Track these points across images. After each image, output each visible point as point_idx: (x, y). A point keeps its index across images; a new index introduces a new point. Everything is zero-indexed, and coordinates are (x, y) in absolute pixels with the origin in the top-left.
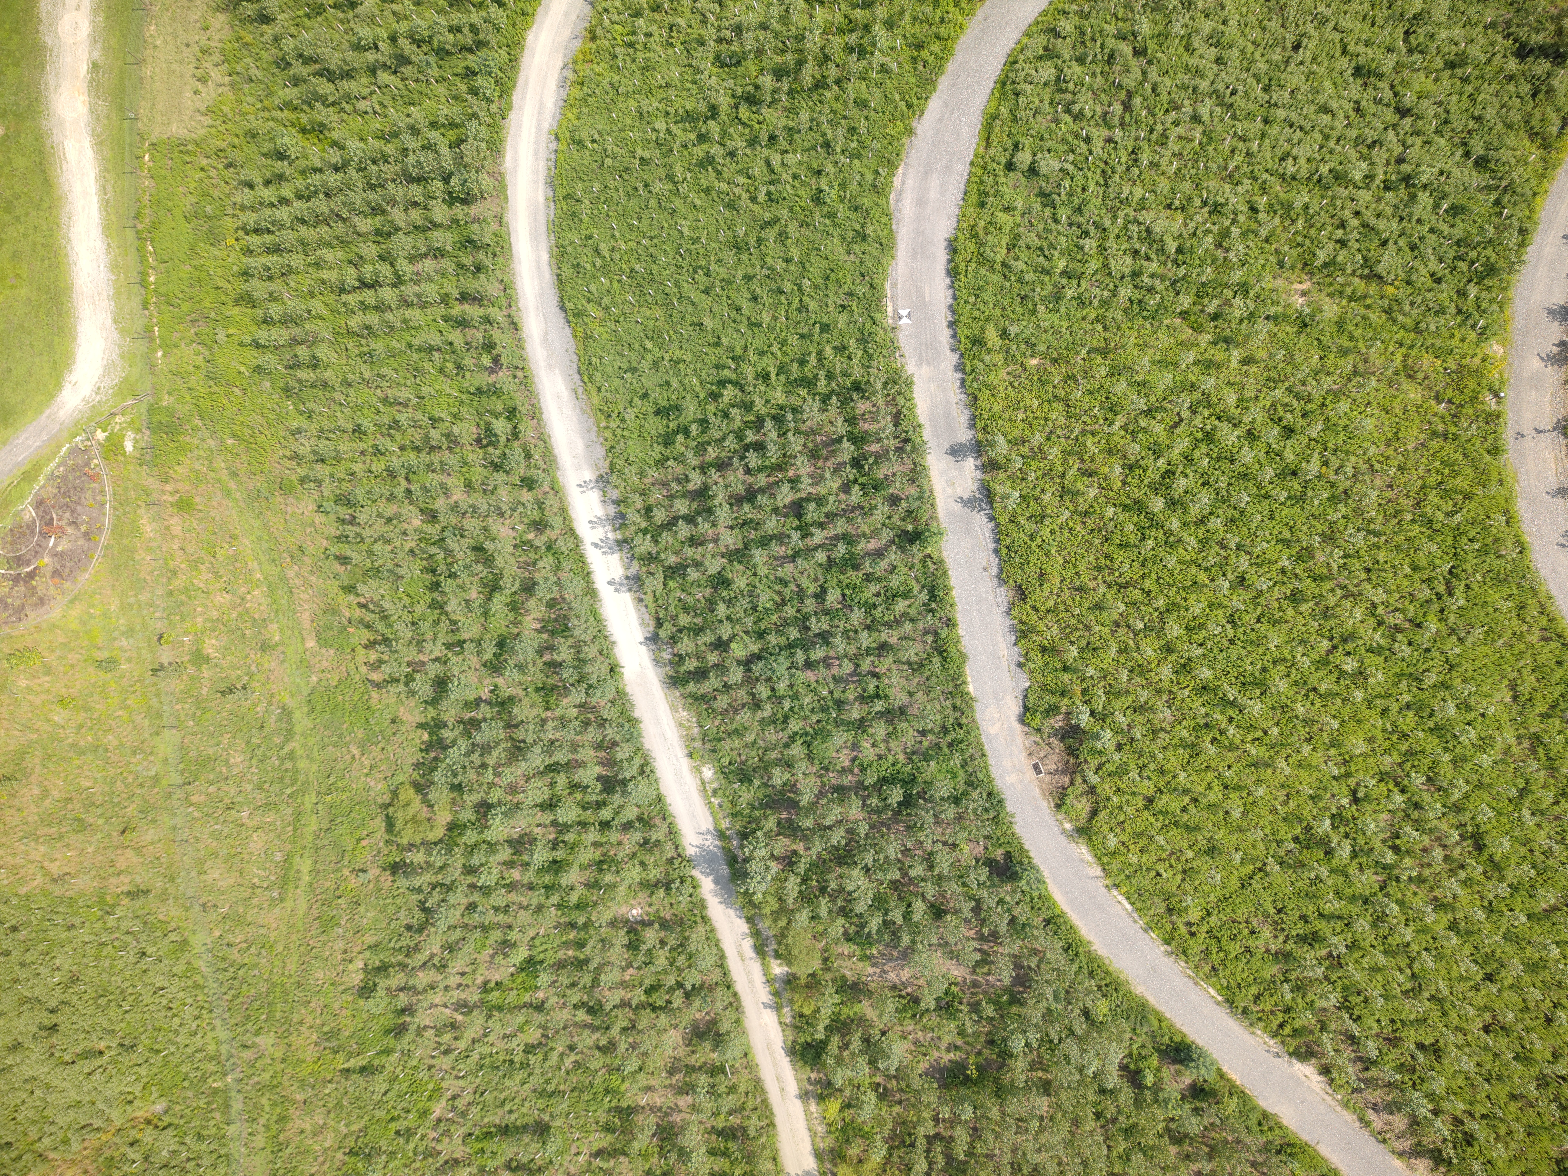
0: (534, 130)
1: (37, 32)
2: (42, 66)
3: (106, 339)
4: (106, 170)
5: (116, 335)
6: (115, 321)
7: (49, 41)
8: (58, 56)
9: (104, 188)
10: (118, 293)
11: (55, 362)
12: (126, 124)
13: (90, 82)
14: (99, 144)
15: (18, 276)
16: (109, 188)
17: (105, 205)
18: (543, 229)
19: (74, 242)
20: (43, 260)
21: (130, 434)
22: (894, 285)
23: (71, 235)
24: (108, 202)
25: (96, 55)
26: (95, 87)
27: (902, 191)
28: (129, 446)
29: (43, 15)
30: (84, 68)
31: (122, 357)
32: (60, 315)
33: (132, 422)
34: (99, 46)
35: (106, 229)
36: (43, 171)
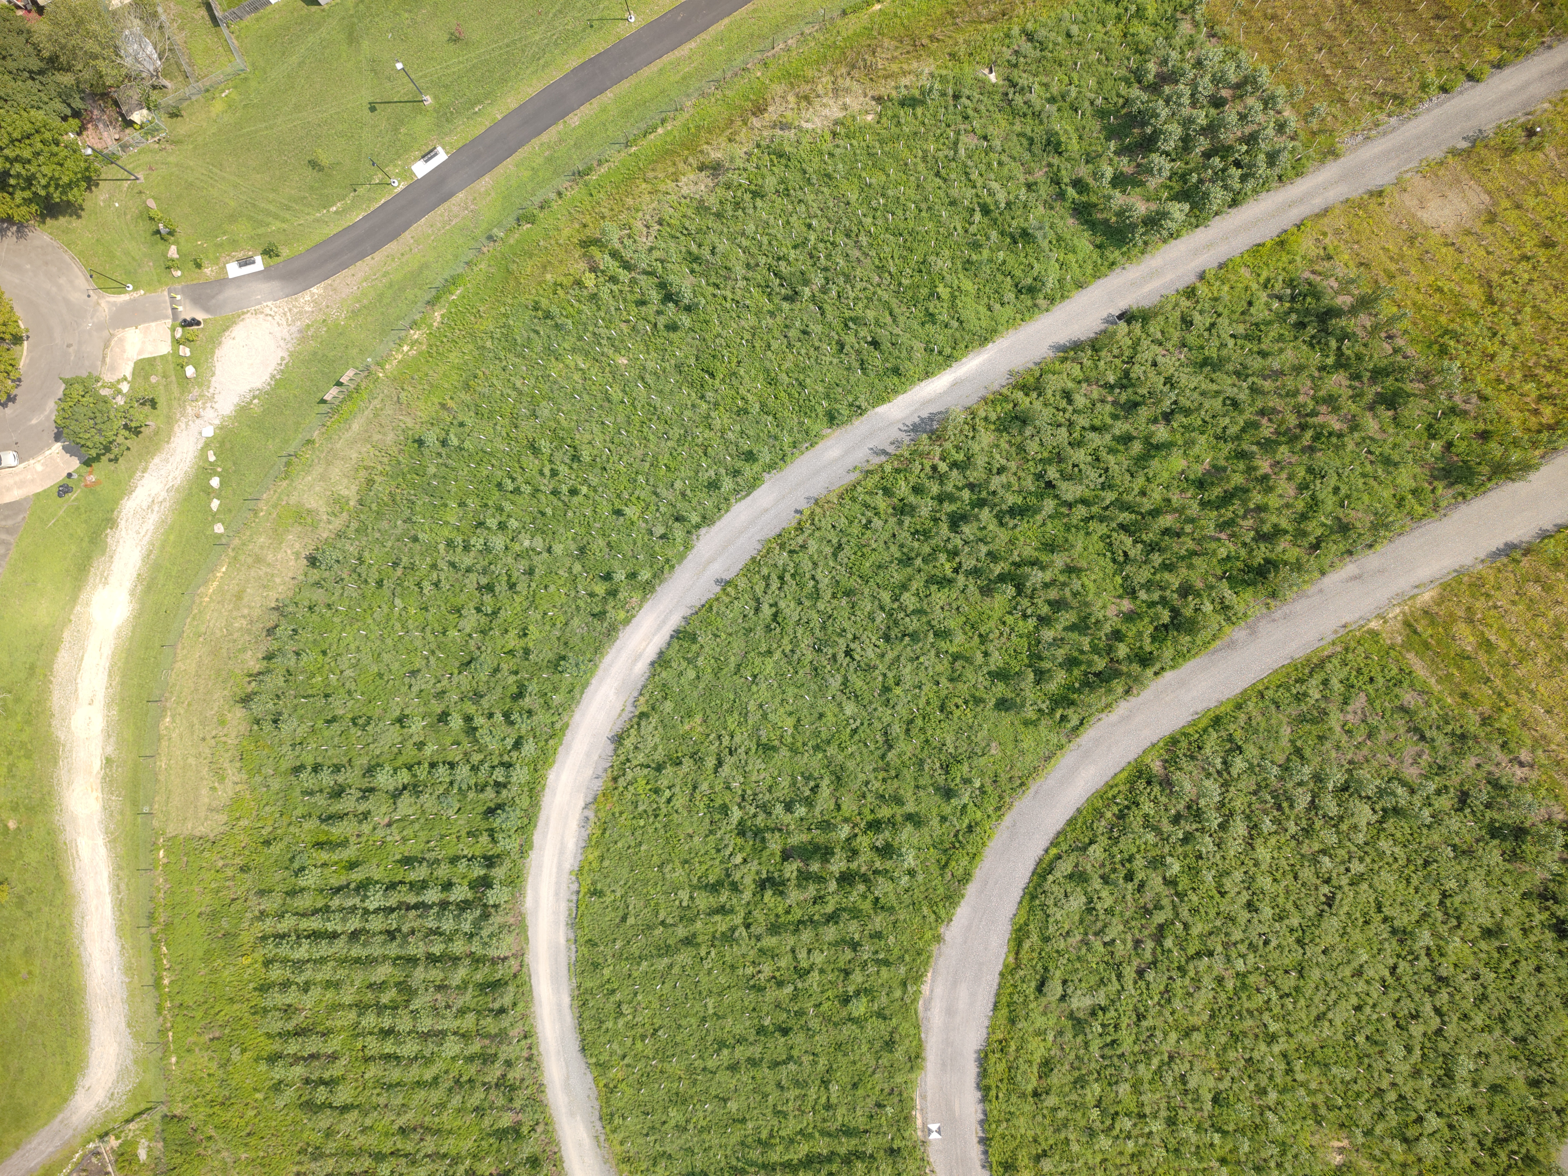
0: (554, 870)
1: (50, 725)
2: (55, 761)
3: (120, 1044)
4: (120, 868)
5: (129, 1040)
6: (129, 1025)
7: (62, 736)
8: (70, 751)
9: (118, 887)
10: (132, 995)
11: (68, 1064)
12: (139, 819)
13: (104, 778)
14: (112, 842)
15: (30, 973)
16: (123, 886)
17: (119, 905)
18: (564, 971)
19: (87, 943)
20: (55, 957)
21: (144, 1142)
22: (924, 1097)
23: (85, 936)
24: (121, 901)
25: (109, 750)
26: (109, 782)
27: (931, 999)
28: (142, 1154)
29: (56, 709)
30: (97, 764)
31: (136, 1062)
32: (73, 1015)
33: (146, 1130)
34: (113, 740)
35: (120, 930)
36: (57, 867)
